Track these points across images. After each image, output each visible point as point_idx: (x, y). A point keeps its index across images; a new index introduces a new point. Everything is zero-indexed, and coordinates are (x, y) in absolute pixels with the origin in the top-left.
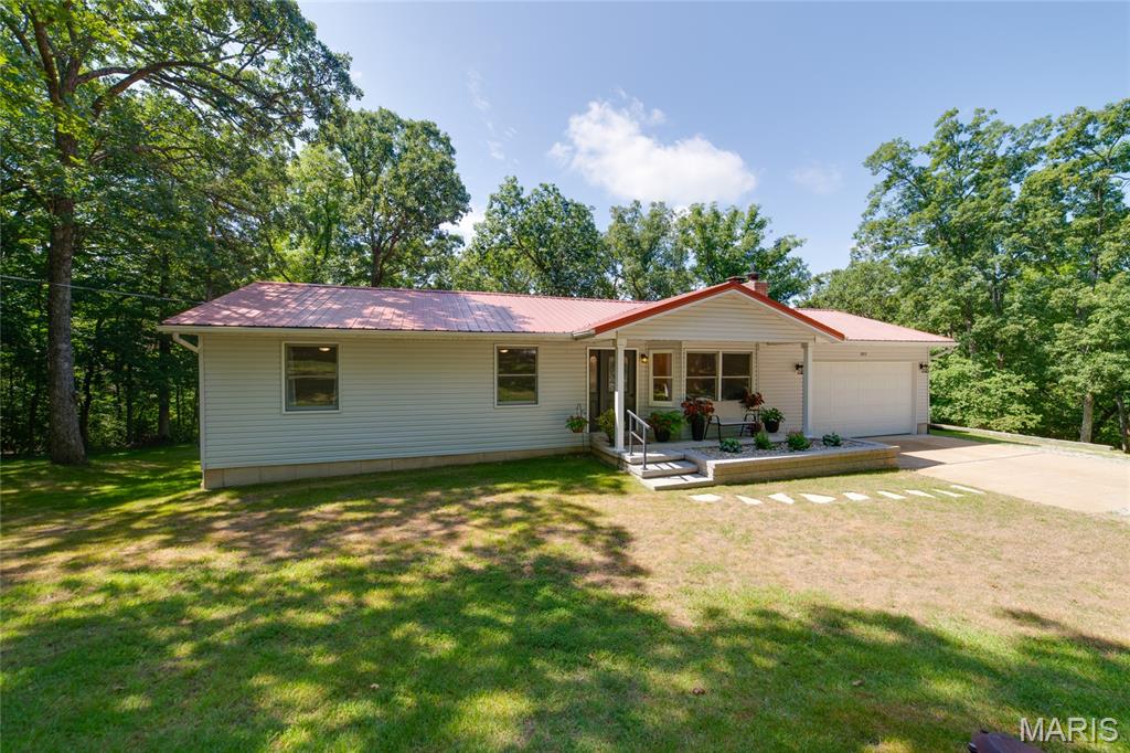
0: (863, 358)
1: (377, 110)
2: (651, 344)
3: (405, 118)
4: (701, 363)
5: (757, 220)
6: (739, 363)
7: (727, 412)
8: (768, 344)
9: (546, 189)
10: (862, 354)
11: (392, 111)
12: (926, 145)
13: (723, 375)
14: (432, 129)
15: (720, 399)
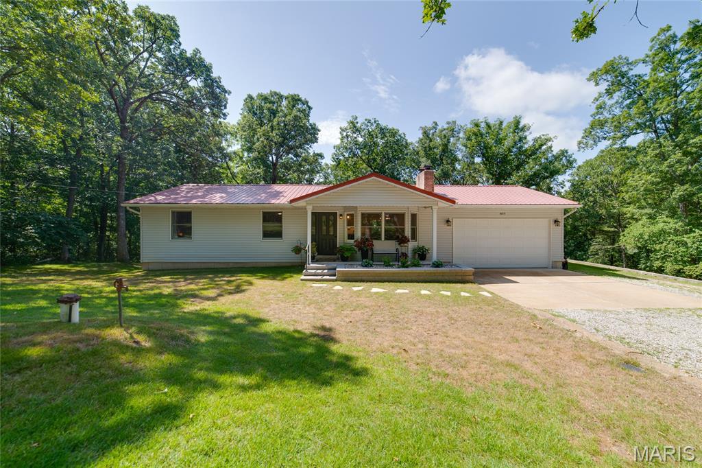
0: (502, 216)
1: (269, 92)
2: (346, 208)
3: (285, 94)
4: (369, 218)
5: (520, 126)
6: (397, 218)
7: (383, 246)
8: (425, 207)
9: (369, 121)
10: (501, 214)
11: (278, 91)
12: (642, 57)
13: (385, 225)
14: (297, 98)
15: (383, 239)
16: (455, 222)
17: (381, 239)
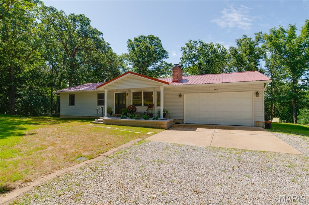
0: (216, 91)
4: (137, 95)
15: (142, 106)
16: (185, 96)
17: (141, 106)
